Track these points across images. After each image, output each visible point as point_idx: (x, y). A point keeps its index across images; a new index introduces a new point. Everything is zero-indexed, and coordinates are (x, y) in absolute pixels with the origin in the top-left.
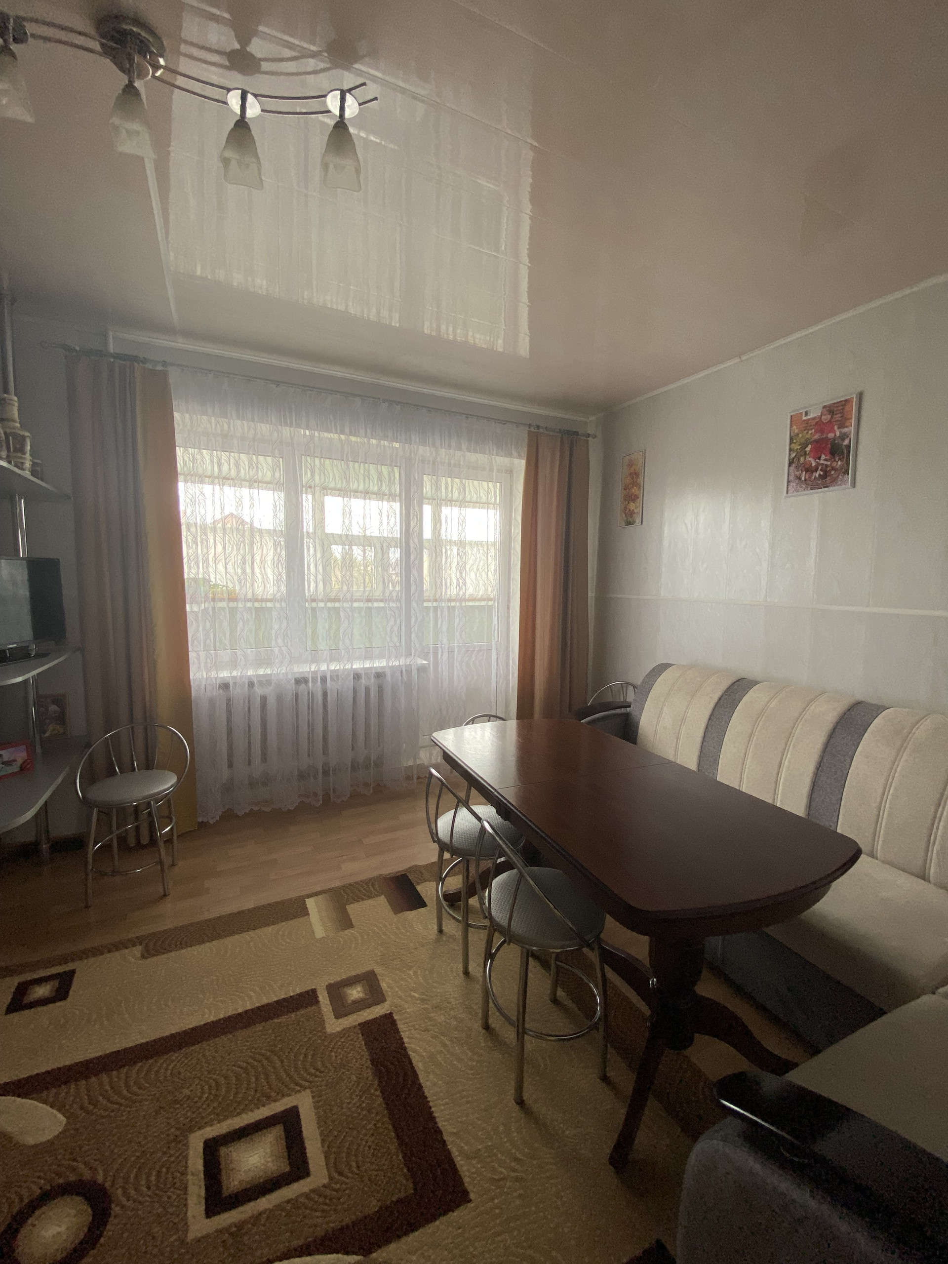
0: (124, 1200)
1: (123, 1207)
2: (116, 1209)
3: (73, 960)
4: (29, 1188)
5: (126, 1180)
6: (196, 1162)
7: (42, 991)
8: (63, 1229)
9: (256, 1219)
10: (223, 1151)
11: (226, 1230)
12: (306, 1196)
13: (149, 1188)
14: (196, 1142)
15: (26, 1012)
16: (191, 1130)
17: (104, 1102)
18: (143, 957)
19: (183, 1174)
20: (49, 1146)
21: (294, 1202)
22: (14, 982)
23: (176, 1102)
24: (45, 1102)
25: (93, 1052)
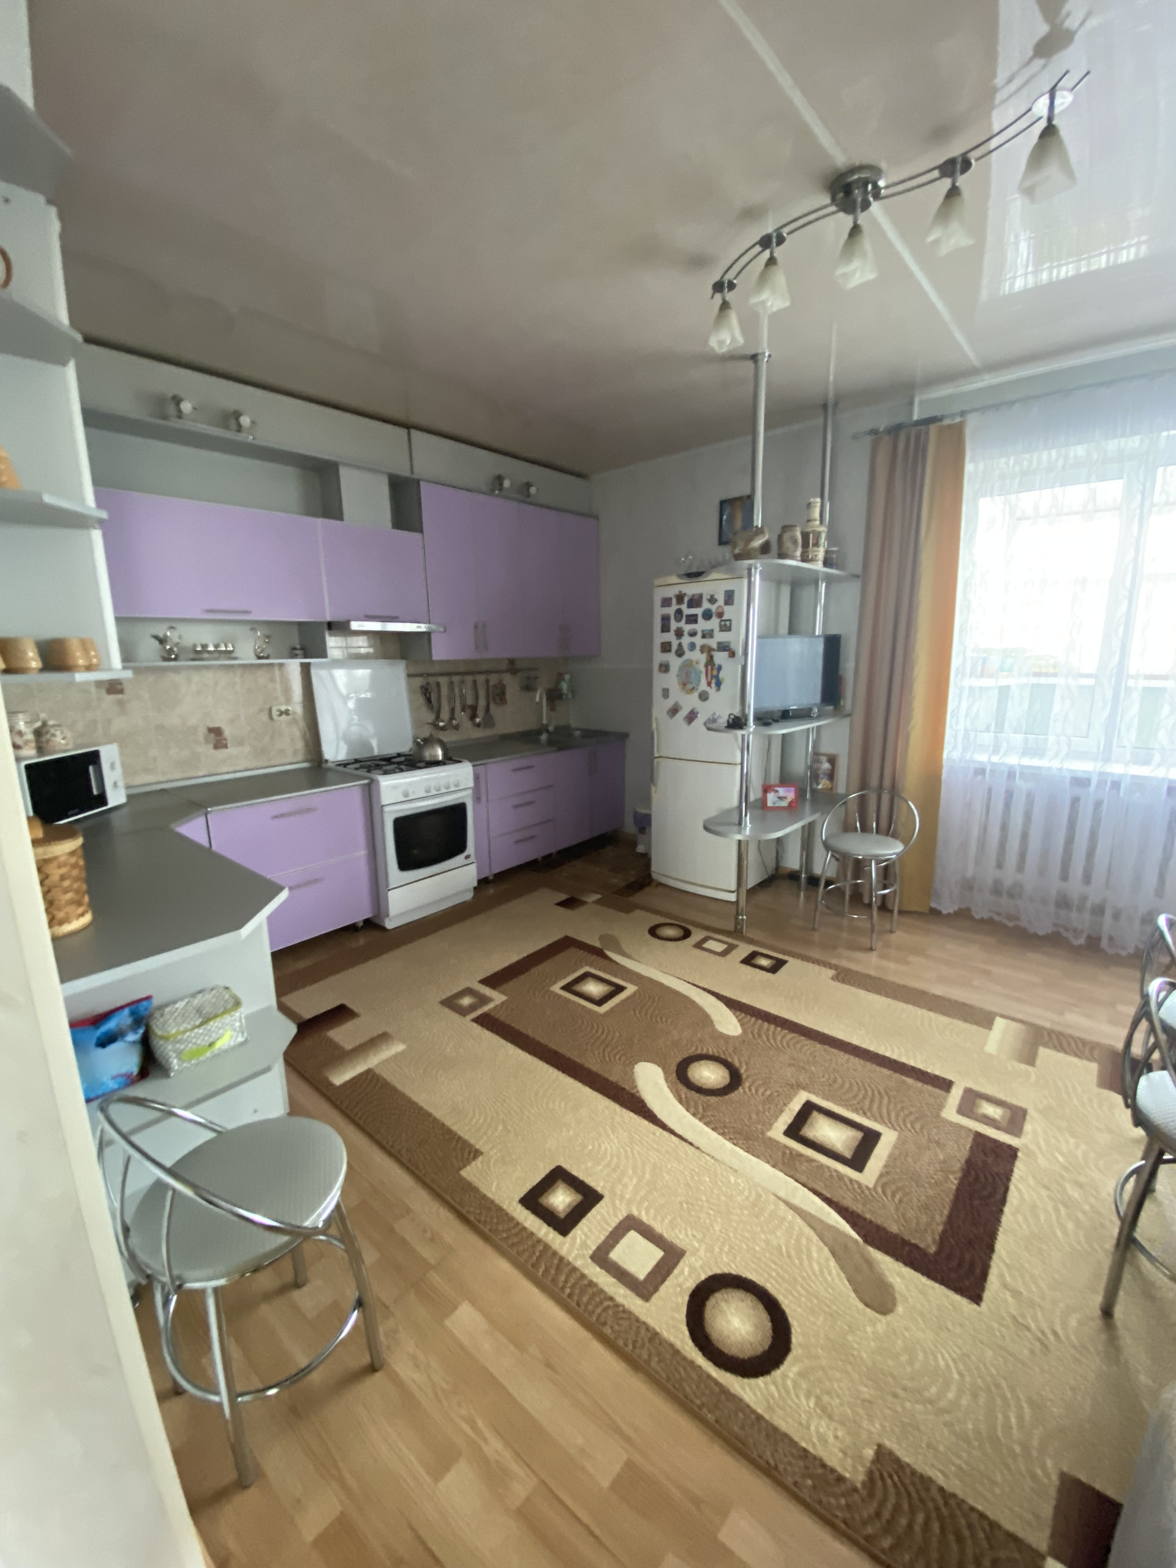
0: (747, 1090)
1: (745, 1092)
2: (741, 1089)
3: (789, 955)
4: (708, 1049)
5: (753, 1082)
6: (796, 1106)
7: (764, 962)
8: (713, 1077)
9: (811, 1160)
10: (815, 1114)
11: (791, 1150)
12: (851, 1180)
13: (763, 1095)
14: (802, 1097)
15: (748, 967)
16: (804, 1089)
17: (765, 1039)
18: (832, 978)
19: (785, 1105)
20: (727, 1038)
21: (841, 1177)
22: (752, 948)
23: (804, 1069)
24: (737, 1017)
25: (774, 1011)
